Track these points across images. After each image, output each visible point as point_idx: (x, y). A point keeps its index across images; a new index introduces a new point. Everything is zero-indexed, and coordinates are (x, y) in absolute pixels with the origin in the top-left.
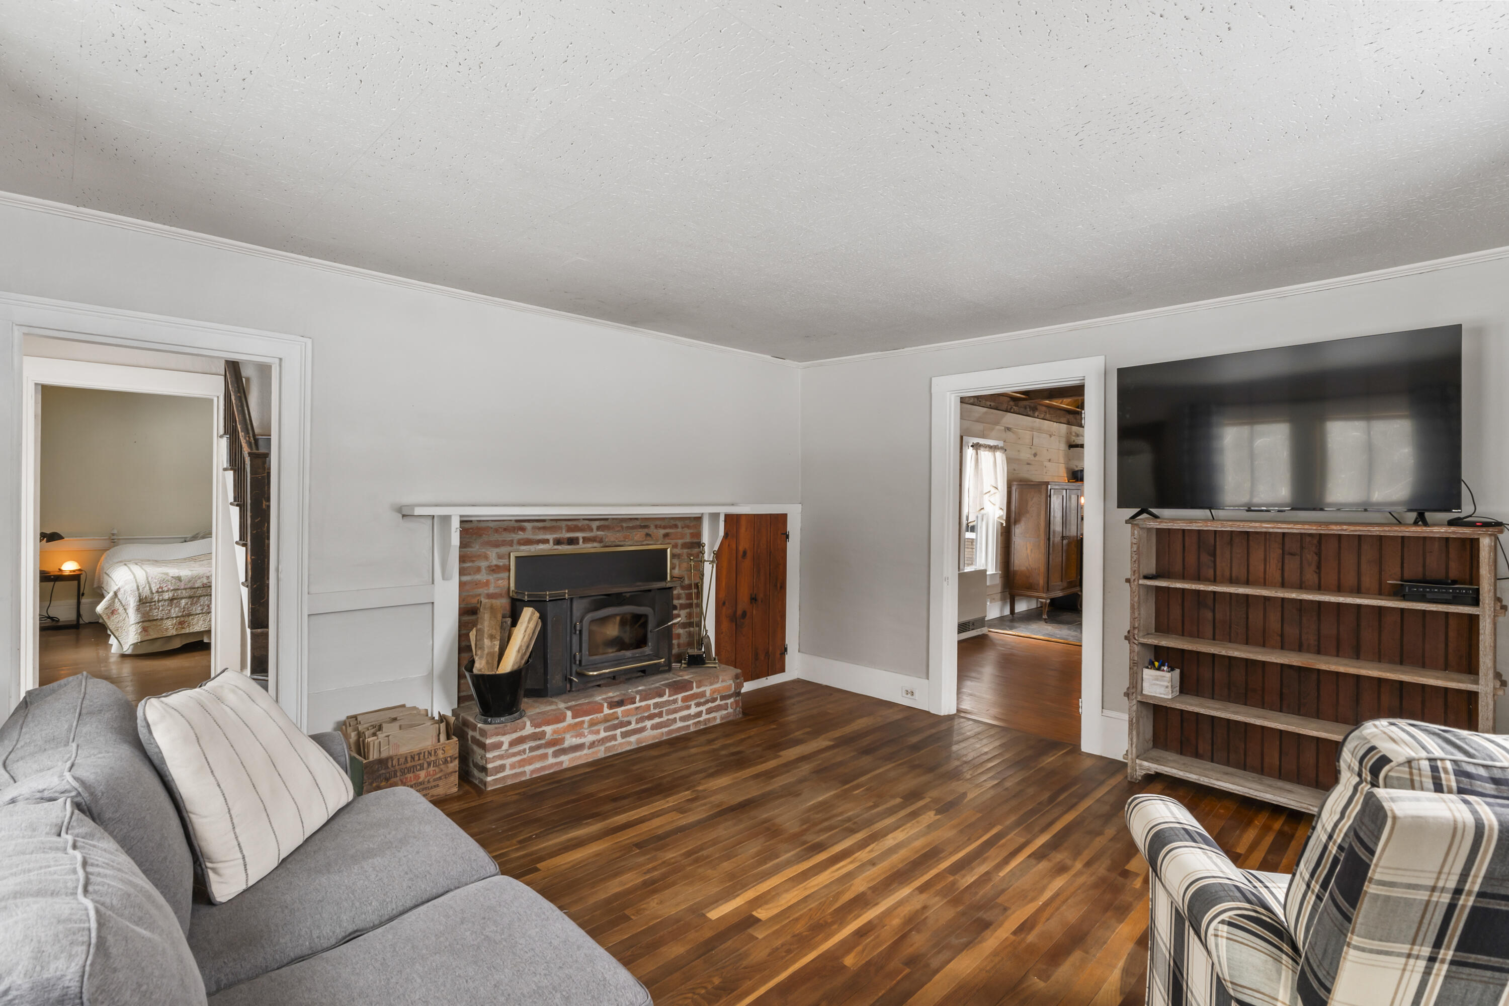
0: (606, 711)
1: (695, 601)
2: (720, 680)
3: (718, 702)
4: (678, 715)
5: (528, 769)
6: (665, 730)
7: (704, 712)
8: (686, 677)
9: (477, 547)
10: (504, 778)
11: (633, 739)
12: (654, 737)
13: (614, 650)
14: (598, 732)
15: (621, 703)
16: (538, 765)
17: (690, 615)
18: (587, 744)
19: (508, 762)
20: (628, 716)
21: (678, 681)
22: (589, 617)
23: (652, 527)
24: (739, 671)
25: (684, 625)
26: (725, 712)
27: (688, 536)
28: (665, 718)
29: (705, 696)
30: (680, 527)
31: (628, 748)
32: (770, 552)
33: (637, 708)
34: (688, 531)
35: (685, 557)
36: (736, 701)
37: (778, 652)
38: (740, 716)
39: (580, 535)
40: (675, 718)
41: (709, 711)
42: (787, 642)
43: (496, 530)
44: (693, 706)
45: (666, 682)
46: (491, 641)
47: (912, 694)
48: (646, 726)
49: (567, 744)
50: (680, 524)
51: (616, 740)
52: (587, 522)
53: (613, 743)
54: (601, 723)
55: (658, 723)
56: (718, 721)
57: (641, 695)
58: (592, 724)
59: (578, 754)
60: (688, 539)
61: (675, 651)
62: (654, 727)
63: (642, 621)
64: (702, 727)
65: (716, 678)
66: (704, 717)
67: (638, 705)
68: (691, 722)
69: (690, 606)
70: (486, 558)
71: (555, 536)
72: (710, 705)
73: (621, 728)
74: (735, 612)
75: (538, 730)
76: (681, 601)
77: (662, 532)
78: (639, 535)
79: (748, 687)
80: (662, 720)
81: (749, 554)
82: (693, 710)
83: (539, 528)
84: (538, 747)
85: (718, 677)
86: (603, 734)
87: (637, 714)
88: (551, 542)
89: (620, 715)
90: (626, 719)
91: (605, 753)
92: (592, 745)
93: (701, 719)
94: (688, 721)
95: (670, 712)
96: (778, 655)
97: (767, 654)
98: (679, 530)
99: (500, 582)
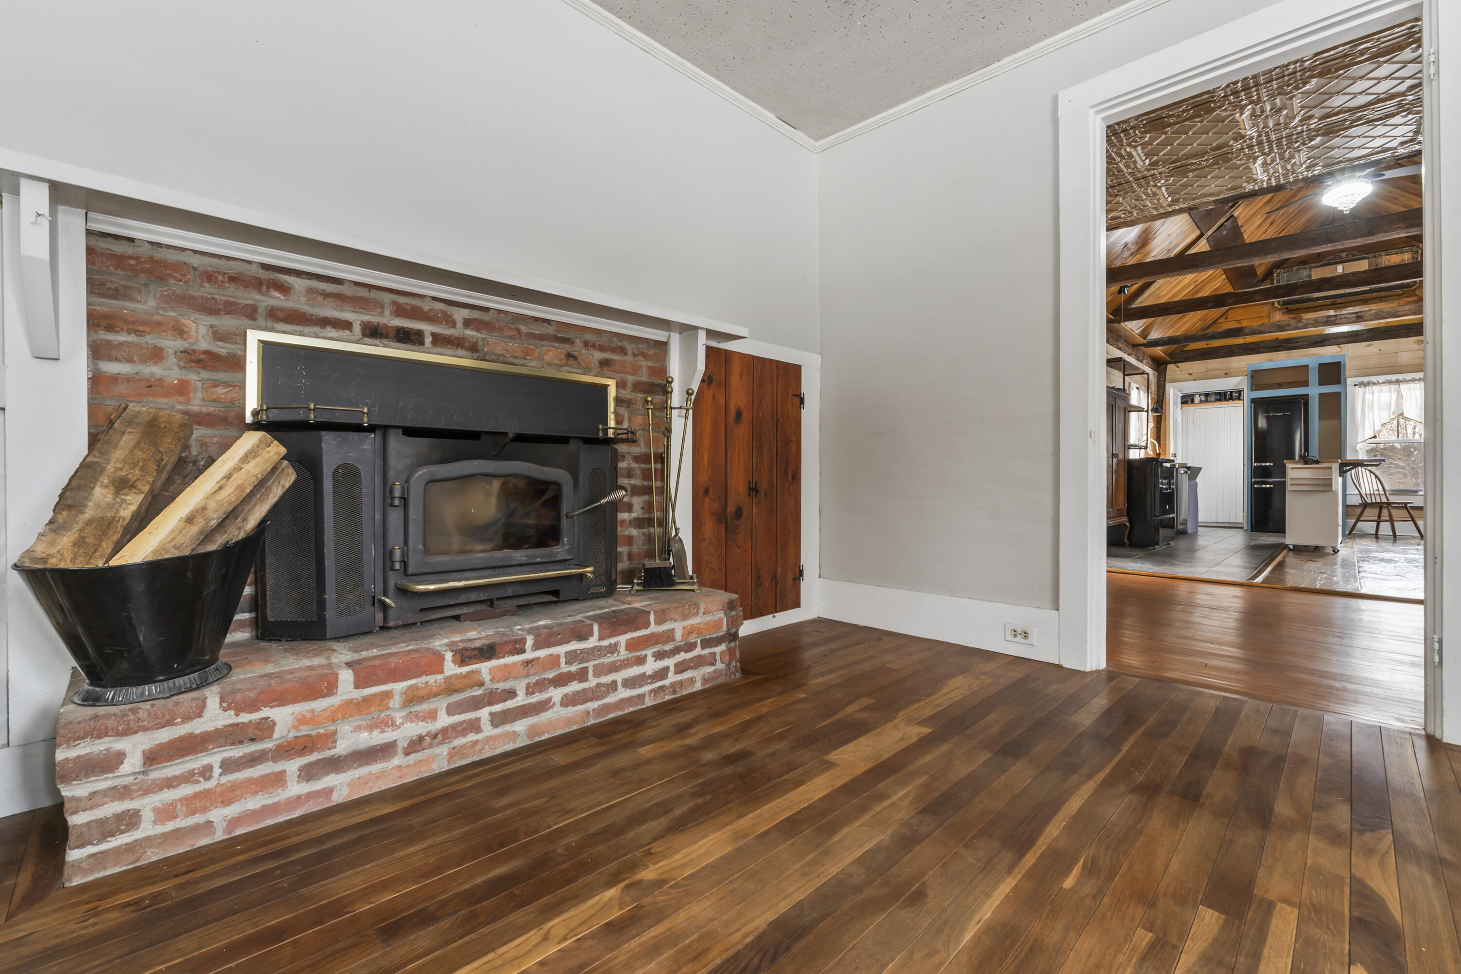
0: (451, 668)
1: (656, 484)
2: (701, 611)
3: (698, 651)
4: (619, 677)
5: (219, 815)
6: (592, 705)
7: (672, 669)
8: (637, 605)
9: (152, 303)
10: (131, 848)
11: (520, 726)
12: (569, 721)
13: (488, 546)
14: (432, 715)
15: (488, 652)
16: (253, 803)
17: (648, 507)
18: (402, 744)
19: (147, 805)
20: (506, 680)
21: (621, 611)
22: (423, 472)
23: (579, 343)
24: (735, 596)
25: (639, 523)
26: (710, 669)
27: (645, 370)
28: (592, 682)
29: (673, 640)
30: (629, 352)
31: (510, 747)
32: (778, 421)
33: (528, 663)
34: (644, 363)
35: (639, 405)
36: (731, 651)
37: (790, 576)
38: (738, 675)
39: (427, 328)
40: (614, 682)
41: (681, 668)
42: (803, 561)
43: (209, 276)
44: (650, 659)
45: (598, 612)
46: (117, 493)
47: (1026, 635)
48: (550, 699)
49: (342, 748)
50: (629, 347)
51: (478, 730)
52: (441, 306)
53: (472, 737)
54: (436, 695)
55: (577, 693)
56: (698, 686)
57: (536, 636)
58: (412, 698)
59: (376, 768)
60: (644, 377)
61: (623, 565)
62: (567, 701)
63: (548, 495)
64: (668, 698)
65: (694, 609)
66: (672, 678)
67: (529, 655)
68: (646, 689)
69: (648, 490)
70: (180, 331)
71: (366, 318)
72: (683, 656)
73: (490, 704)
74: (725, 507)
75: (245, 718)
76: (633, 482)
77: (599, 355)
78: (553, 353)
79: (748, 628)
80: (585, 685)
81: (745, 416)
82: (651, 666)
83: (326, 295)
84: (253, 760)
85: (696, 606)
86: (444, 720)
87: (528, 675)
88: (357, 328)
89: (486, 676)
90: (501, 686)
91: (449, 762)
92: (416, 745)
93: (666, 682)
94: (641, 686)
95: (600, 671)
96: (790, 582)
97: (774, 577)
98: (629, 358)
99: (220, 390)
